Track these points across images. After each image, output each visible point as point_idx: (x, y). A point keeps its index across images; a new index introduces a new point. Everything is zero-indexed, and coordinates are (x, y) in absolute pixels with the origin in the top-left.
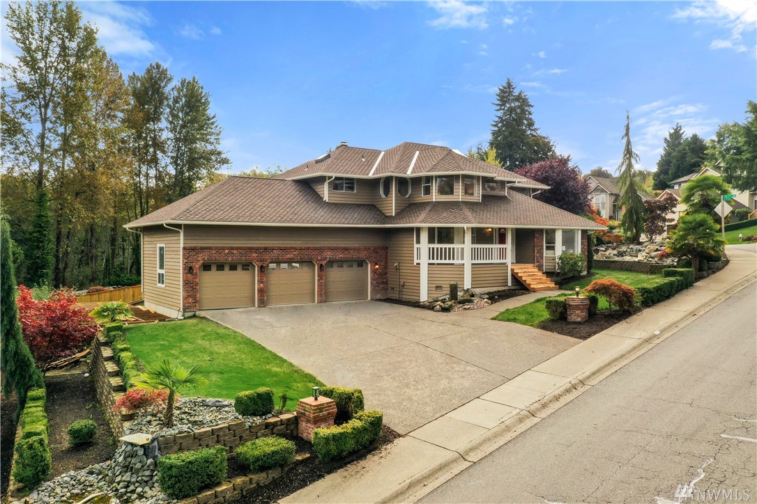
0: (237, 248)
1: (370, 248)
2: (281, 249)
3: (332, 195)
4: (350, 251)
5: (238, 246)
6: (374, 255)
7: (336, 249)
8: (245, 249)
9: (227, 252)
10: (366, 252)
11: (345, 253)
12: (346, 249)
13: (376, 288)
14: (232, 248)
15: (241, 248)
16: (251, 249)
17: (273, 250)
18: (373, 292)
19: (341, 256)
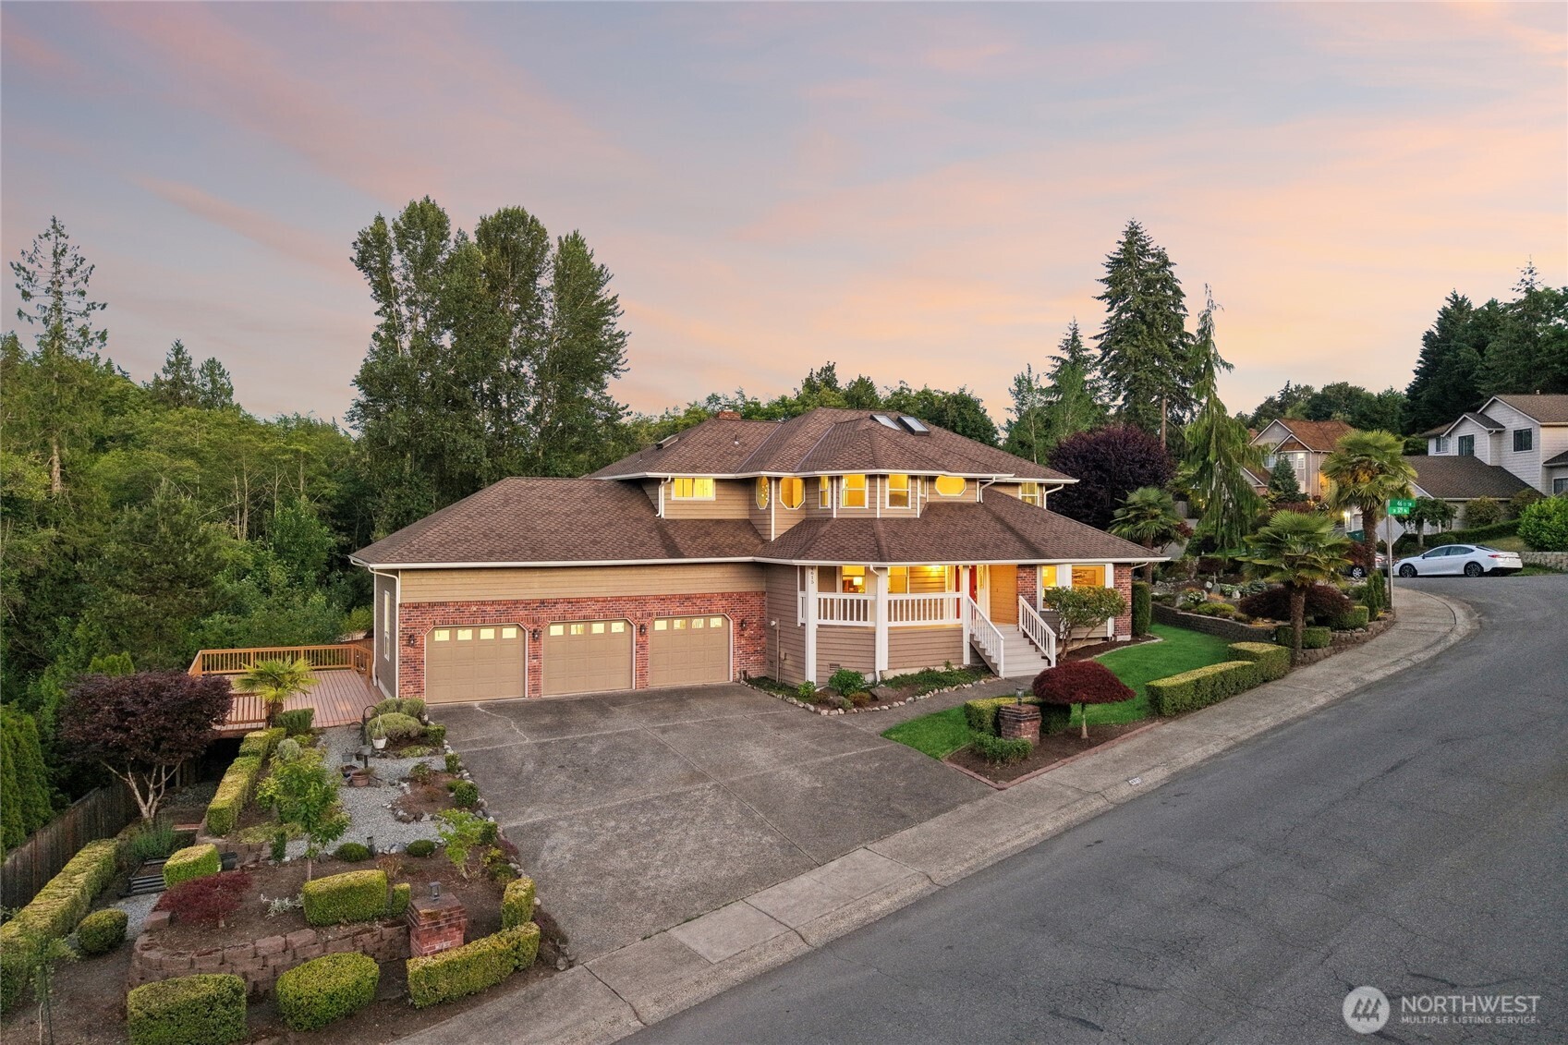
0: (493, 603)
1: (730, 595)
2: (569, 603)
3: (672, 507)
4: (695, 601)
5: (494, 599)
6: (738, 606)
7: (670, 599)
8: (505, 605)
9: (475, 609)
10: (724, 602)
11: (686, 604)
12: (688, 598)
13: (743, 661)
14: (483, 603)
15: (499, 603)
16: (516, 602)
17: (556, 603)
18: (738, 669)
19: (679, 609)
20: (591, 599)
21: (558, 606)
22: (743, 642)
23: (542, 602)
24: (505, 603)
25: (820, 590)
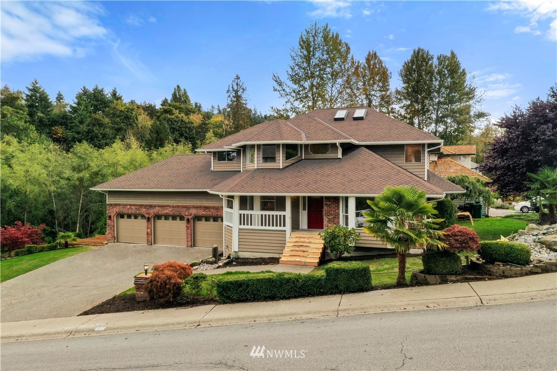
0: (134, 205)
2: (160, 207)
3: (217, 165)
5: (135, 203)
7: (199, 208)
8: (138, 206)
11: (206, 211)
12: (207, 208)
14: (131, 205)
16: (142, 205)
19: (204, 213)
20: (168, 206)
21: (156, 208)
23: (151, 206)
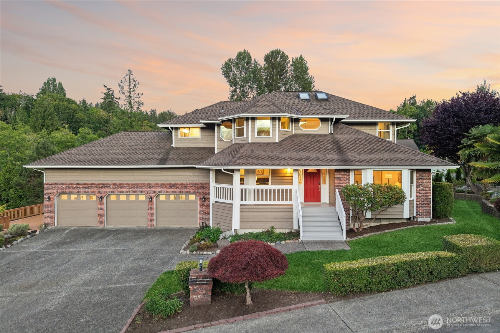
0: (82, 184)
1: (197, 184)
2: (116, 185)
3: (178, 142)
4: (178, 186)
5: (84, 182)
6: (201, 190)
7: (165, 185)
8: (88, 185)
9: (75, 186)
10: (193, 188)
11: (173, 188)
12: (174, 185)
13: (204, 217)
14: (78, 184)
15: (85, 184)
16: (92, 184)
17: (110, 185)
18: (201, 221)
19: (169, 190)
20: (126, 184)
21: (111, 186)
22: (204, 207)
23: (104, 184)
24: (88, 184)
25: (216, 182)
